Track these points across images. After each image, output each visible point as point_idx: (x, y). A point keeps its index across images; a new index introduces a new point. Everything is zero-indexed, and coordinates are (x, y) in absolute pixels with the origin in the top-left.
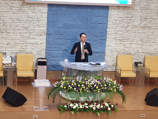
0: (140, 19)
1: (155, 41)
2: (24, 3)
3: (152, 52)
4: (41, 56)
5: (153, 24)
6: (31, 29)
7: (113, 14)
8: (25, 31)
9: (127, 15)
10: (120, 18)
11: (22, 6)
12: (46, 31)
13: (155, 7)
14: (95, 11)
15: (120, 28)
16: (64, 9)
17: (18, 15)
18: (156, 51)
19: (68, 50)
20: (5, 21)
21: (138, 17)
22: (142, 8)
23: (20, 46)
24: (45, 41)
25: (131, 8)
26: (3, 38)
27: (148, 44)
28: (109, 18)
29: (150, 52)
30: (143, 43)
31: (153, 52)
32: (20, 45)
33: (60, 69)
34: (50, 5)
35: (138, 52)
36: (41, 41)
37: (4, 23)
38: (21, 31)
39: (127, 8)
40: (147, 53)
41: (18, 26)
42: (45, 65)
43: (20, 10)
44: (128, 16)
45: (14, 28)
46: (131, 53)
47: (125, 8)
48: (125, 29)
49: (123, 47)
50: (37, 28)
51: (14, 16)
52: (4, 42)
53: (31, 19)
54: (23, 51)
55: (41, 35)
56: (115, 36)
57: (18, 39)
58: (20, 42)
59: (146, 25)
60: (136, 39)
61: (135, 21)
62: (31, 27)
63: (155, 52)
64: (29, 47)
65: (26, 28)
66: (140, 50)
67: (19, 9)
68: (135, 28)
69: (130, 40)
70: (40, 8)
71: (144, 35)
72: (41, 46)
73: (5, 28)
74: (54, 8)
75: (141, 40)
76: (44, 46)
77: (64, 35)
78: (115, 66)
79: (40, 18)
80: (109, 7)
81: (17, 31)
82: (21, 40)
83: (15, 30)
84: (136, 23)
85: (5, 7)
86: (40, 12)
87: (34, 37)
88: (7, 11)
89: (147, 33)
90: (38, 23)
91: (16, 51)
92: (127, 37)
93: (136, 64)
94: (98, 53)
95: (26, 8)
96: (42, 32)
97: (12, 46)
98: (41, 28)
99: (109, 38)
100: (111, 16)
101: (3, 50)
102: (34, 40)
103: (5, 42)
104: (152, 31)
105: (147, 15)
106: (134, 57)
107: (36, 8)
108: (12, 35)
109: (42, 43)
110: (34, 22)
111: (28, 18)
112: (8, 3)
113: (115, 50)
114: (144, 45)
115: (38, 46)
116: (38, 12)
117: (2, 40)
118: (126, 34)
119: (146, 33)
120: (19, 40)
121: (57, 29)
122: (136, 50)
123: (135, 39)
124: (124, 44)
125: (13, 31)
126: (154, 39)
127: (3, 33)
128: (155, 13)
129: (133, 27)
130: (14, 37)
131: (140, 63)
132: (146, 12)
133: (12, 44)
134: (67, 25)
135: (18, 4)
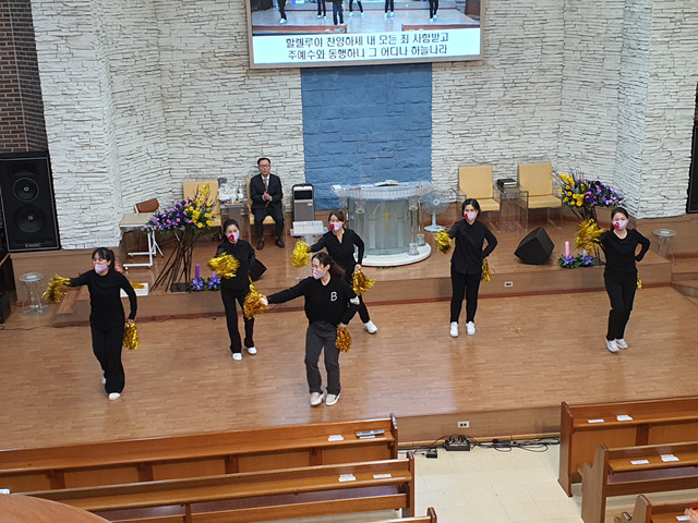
0: (501, 85)
2: (251, 71)
3: (534, 156)
4: (297, 180)
5: (532, 94)
6: (269, 124)
7: (441, 81)
8: (258, 129)
9: (472, 80)
10: (457, 88)
11: (246, 78)
12: (301, 127)
13: (532, 57)
14: (403, 76)
15: (459, 109)
16: (335, 76)
17: (240, 97)
20: (215, 112)
21: (498, 82)
22: (505, 62)
23: (250, 162)
24: (301, 148)
25: (481, 63)
26: (214, 148)
27: (524, 138)
28: (434, 89)
29: (529, 156)
30: (512, 137)
31: (537, 156)
32: (250, 160)
34: (306, 71)
35: (502, 157)
36: (295, 150)
37: (211, 116)
38: (250, 132)
39: (473, 63)
40: (523, 159)
41: (243, 121)
42: (310, 197)
43: (244, 87)
44: (475, 80)
45: (234, 125)
46: (489, 161)
47: (468, 64)
48: (471, 109)
49: (468, 149)
50: (282, 122)
51: (233, 100)
52: (216, 157)
53: (267, 104)
55: (292, 137)
56: (449, 128)
60: (497, 129)
61: (491, 90)
62: (269, 120)
63: (542, 155)
65: (260, 124)
66: (508, 154)
67: (241, 83)
69: (483, 134)
70: (285, 78)
71: (514, 119)
72: (295, 160)
73: (215, 126)
74: (314, 78)
75: (508, 131)
76: (301, 160)
77: (340, 133)
79: (286, 101)
80: (433, 65)
81: (241, 132)
83: (237, 129)
84: (495, 95)
85: (210, 83)
86: (285, 87)
87: (278, 142)
88: (217, 89)
89: (521, 114)
90: (283, 112)
92: (476, 128)
93: (500, 183)
95: (255, 81)
96: (293, 129)
97: (234, 164)
98: (291, 123)
99: (437, 132)
100: (438, 85)
101: (216, 173)
102: (279, 149)
103: (219, 156)
104: (531, 109)
105: (517, 75)
106: (494, 169)
107: (276, 79)
108: (231, 140)
109: (296, 154)
110: (276, 109)
111: (263, 103)
112: (216, 73)
113: (452, 157)
115: (287, 160)
116: (282, 87)
117: (212, 152)
118: (473, 121)
119: (518, 116)
121: (325, 122)
122: (497, 153)
123: (494, 129)
124: (472, 143)
125: (232, 132)
128: (533, 70)
129: (488, 104)
130: (237, 143)
132: (515, 69)
133: (234, 160)
134: (344, 112)
135: (237, 73)
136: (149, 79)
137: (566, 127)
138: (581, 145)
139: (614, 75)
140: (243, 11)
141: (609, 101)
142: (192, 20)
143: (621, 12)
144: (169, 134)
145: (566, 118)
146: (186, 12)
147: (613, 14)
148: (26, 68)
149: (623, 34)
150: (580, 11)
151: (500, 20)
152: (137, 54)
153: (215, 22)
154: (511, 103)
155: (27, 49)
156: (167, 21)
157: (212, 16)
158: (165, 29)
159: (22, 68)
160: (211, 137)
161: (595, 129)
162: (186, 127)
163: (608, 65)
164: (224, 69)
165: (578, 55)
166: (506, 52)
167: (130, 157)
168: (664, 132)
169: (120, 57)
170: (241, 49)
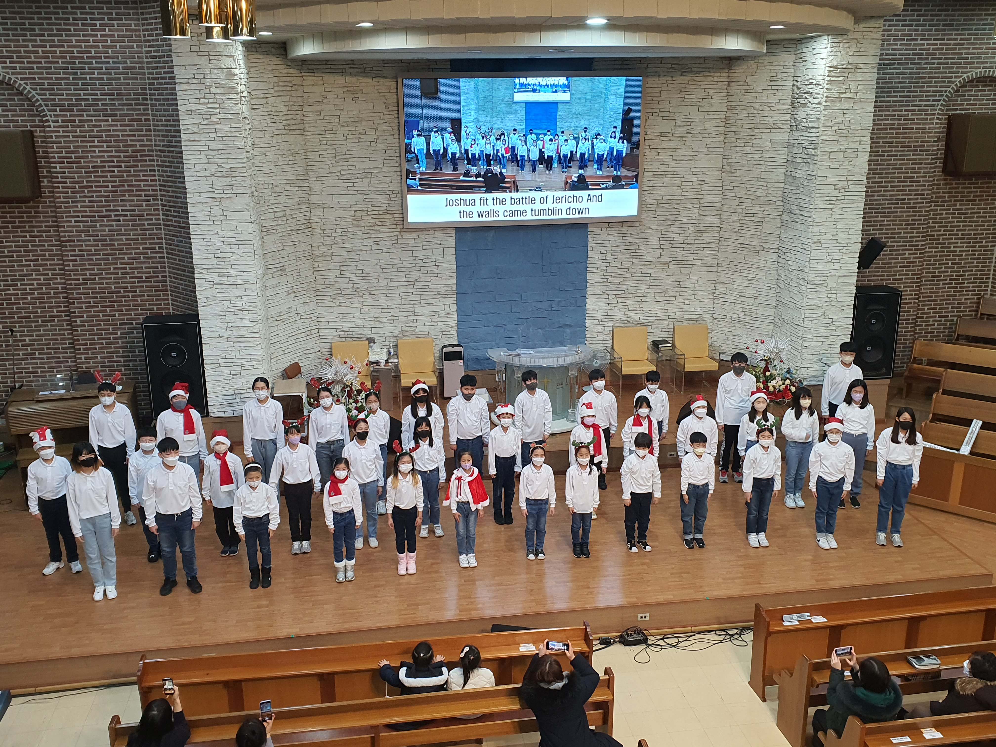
0: (658, 246)
1: (695, 293)
2: (404, 230)
3: (690, 317)
4: (449, 340)
5: (689, 255)
6: (422, 283)
7: (597, 241)
8: (410, 289)
9: (629, 241)
10: (613, 248)
11: (399, 237)
12: (455, 286)
13: (690, 218)
14: (559, 237)
15: (615, 270)
16: (490, 236)
17: (393, 256)
18: (697, 313)
19: (505, 325)
20: (367, 271)
21: (655, 243)
22: (662, 223)
23: (402, 322)
24: (454, 308)
25: (638, 224)
26: (364, 307)
27: (679, 299)
28: (590, 249)
29: (685, 317)
30: (667, 298)
31: (692, 317)
32: (401, 319)
33: (490, 367)
34: (461, 230)
35: (657, 318)
36: (447, 310)
37: (363, 275)
38: (402, 291)
39: (629, 224)
40: (679, 320)
41: (395, 280)
42: (461, 359)
43: (396, 246)
44: (632, 241)
45: (386, 284)
46: (644, 321)
47: (624, 225)
48: (627, 270)
49: (624, 310)
50: (435, 281)
51: (385, 259)
52: (367, 316)
53: (420, 263)
54: (408, 333)
55: (445, 296)
56: (604, 288)
57: (397, 306)
58: (400, 314)
59: (671, 260)
60: (653, 290)
61: (647, 251)
62: (422, 279)
63: (697, 316)
64: (421, 323)
65: (412, 283)
66: (663, 315)
67: (394, 242)
68: (649, 267)
69: (639, 294)
70: (439, 236)
71: (670, 280)
72: (448, 319)
73: (367, 285)
74: (469, 237)
75: (665, 292)
76: (453, 319)
77: (494, 293)
78: (608, 352)
79: (440, 260)
80: (589, 226)
81: (393, 291)
82: (404, 310)
83: (388, 288)
84: (652, 255)
85: (362, 241)
86: (439, 246)
87: (431, 301)
88: (369, 248)
89: (678, 275)
90: (437, 272)
91: (395, 334)
92: (632, 288)
93: (656, 345)
94: (570, 326)
95: (409, 239)
96: (446, 289)
97: (385, 323)
98: (444, 282)
99: (592, 293)
100: (594, 245)
101: (365, 333)
102: (430, 309)
103: (370, 316)
104: (687, 270)
105: (674, 236)
106: (649, 329)
107: (430, 238)
108: (383, 299)
109: (449, 314)
110: (429, 269)
111: (416, 262)
112: (369, 231)
113: (607, 317)
114: (671, 302)
115: (439, 319)
116: (436, 247)
117: (362, 311)
118: (629, 282)
119: (674, 277)
120: (398, 310)
121: (479, 282)
122: (653, 314)
123: (650, 290)
124: (627, 304)
125: (384, 291)
126: (692, 289)
127: (364, 297)
128: (690, 232)
129: (644, 265)
130: (388, 303)
131: (665, 342)
132: (672, 230)
133: (385, 319)
134: (498, 271)
135: (389, 232)
136: (300, 237)
137: (722, 288)
138: (738, 308)
139: (774, 238)
140: (398, 169)
141: (768, 264)
142: (345, 177)
143: (782, 176)
144: (318, 293)
145: (723, 279)
146: (339, 169)
147: (773, 177)
148: (172, 226)
149: (784, 198)
150: (739, 173)
151: (658, 182)
152: (288, 212)
153: (369, 180)
154: (668, 264)
155: (174, 207)
156: (319, 179)
157: (366, 174)
158: (316, 186)
159: (168, 226)
160: (360, 296)
161: (752, 292)
162: (337, 286)
163: (767, 228)
164: (377, 228)
165: (736, 217)
166: (663, 213)
167: (280, 318)
168: (826, 299)
169: (272, 216)
170: (396, 207)
